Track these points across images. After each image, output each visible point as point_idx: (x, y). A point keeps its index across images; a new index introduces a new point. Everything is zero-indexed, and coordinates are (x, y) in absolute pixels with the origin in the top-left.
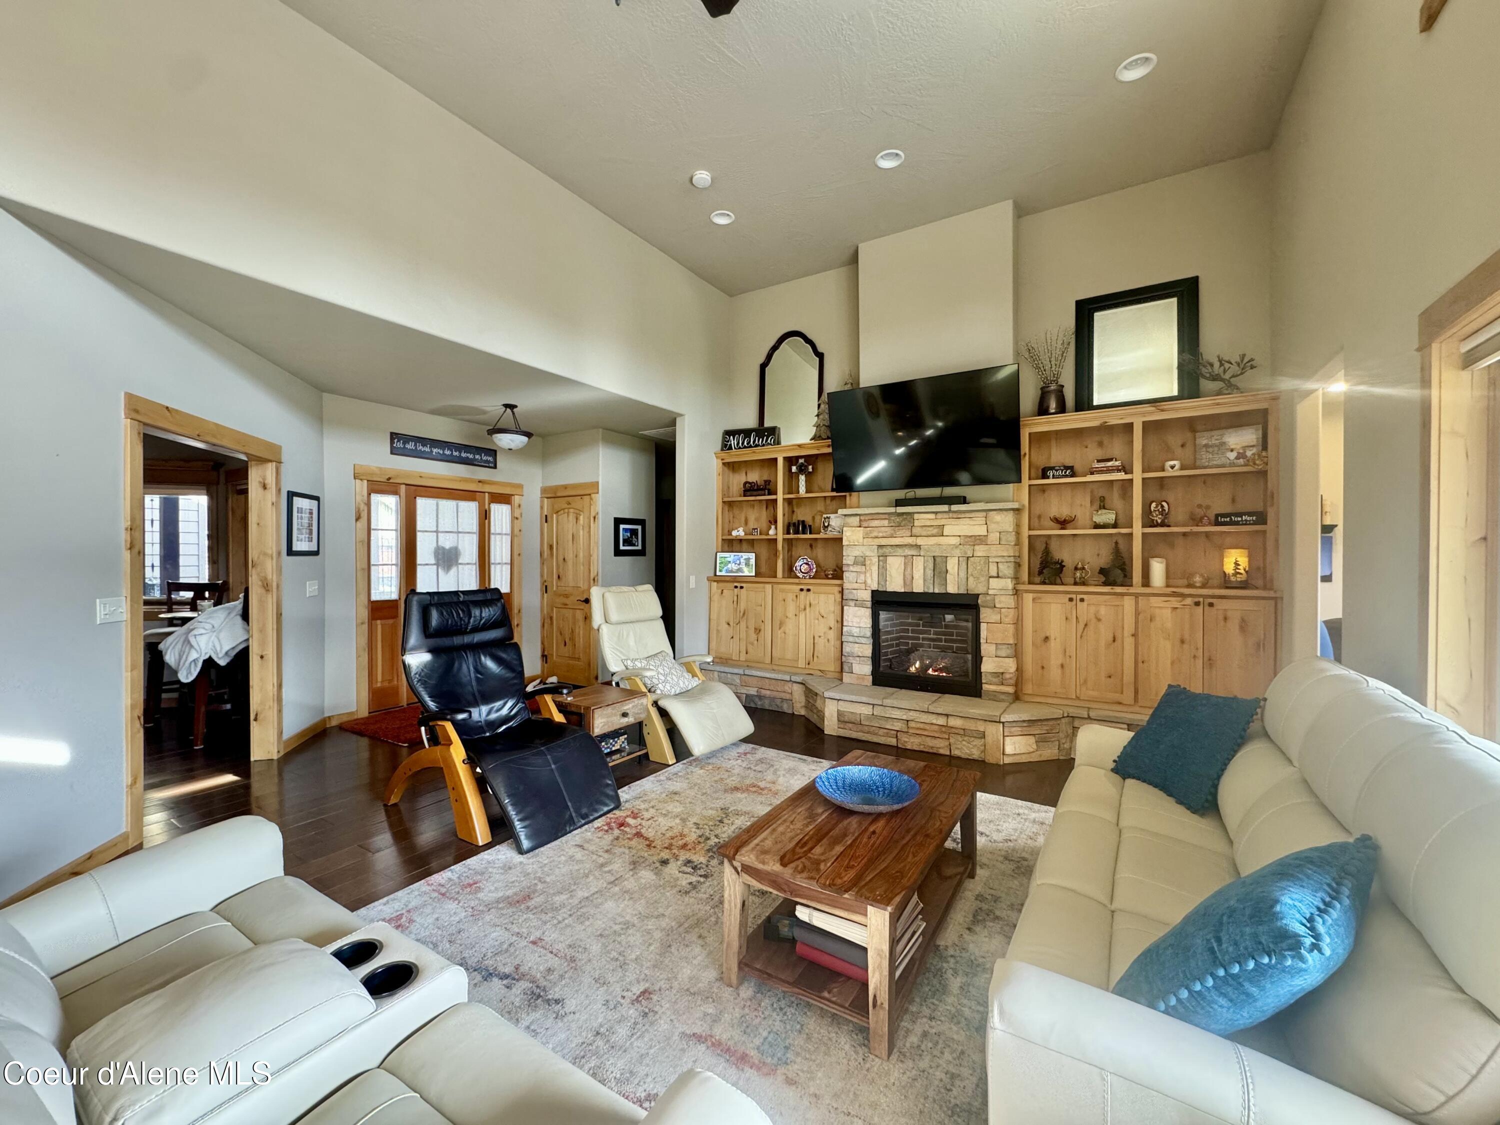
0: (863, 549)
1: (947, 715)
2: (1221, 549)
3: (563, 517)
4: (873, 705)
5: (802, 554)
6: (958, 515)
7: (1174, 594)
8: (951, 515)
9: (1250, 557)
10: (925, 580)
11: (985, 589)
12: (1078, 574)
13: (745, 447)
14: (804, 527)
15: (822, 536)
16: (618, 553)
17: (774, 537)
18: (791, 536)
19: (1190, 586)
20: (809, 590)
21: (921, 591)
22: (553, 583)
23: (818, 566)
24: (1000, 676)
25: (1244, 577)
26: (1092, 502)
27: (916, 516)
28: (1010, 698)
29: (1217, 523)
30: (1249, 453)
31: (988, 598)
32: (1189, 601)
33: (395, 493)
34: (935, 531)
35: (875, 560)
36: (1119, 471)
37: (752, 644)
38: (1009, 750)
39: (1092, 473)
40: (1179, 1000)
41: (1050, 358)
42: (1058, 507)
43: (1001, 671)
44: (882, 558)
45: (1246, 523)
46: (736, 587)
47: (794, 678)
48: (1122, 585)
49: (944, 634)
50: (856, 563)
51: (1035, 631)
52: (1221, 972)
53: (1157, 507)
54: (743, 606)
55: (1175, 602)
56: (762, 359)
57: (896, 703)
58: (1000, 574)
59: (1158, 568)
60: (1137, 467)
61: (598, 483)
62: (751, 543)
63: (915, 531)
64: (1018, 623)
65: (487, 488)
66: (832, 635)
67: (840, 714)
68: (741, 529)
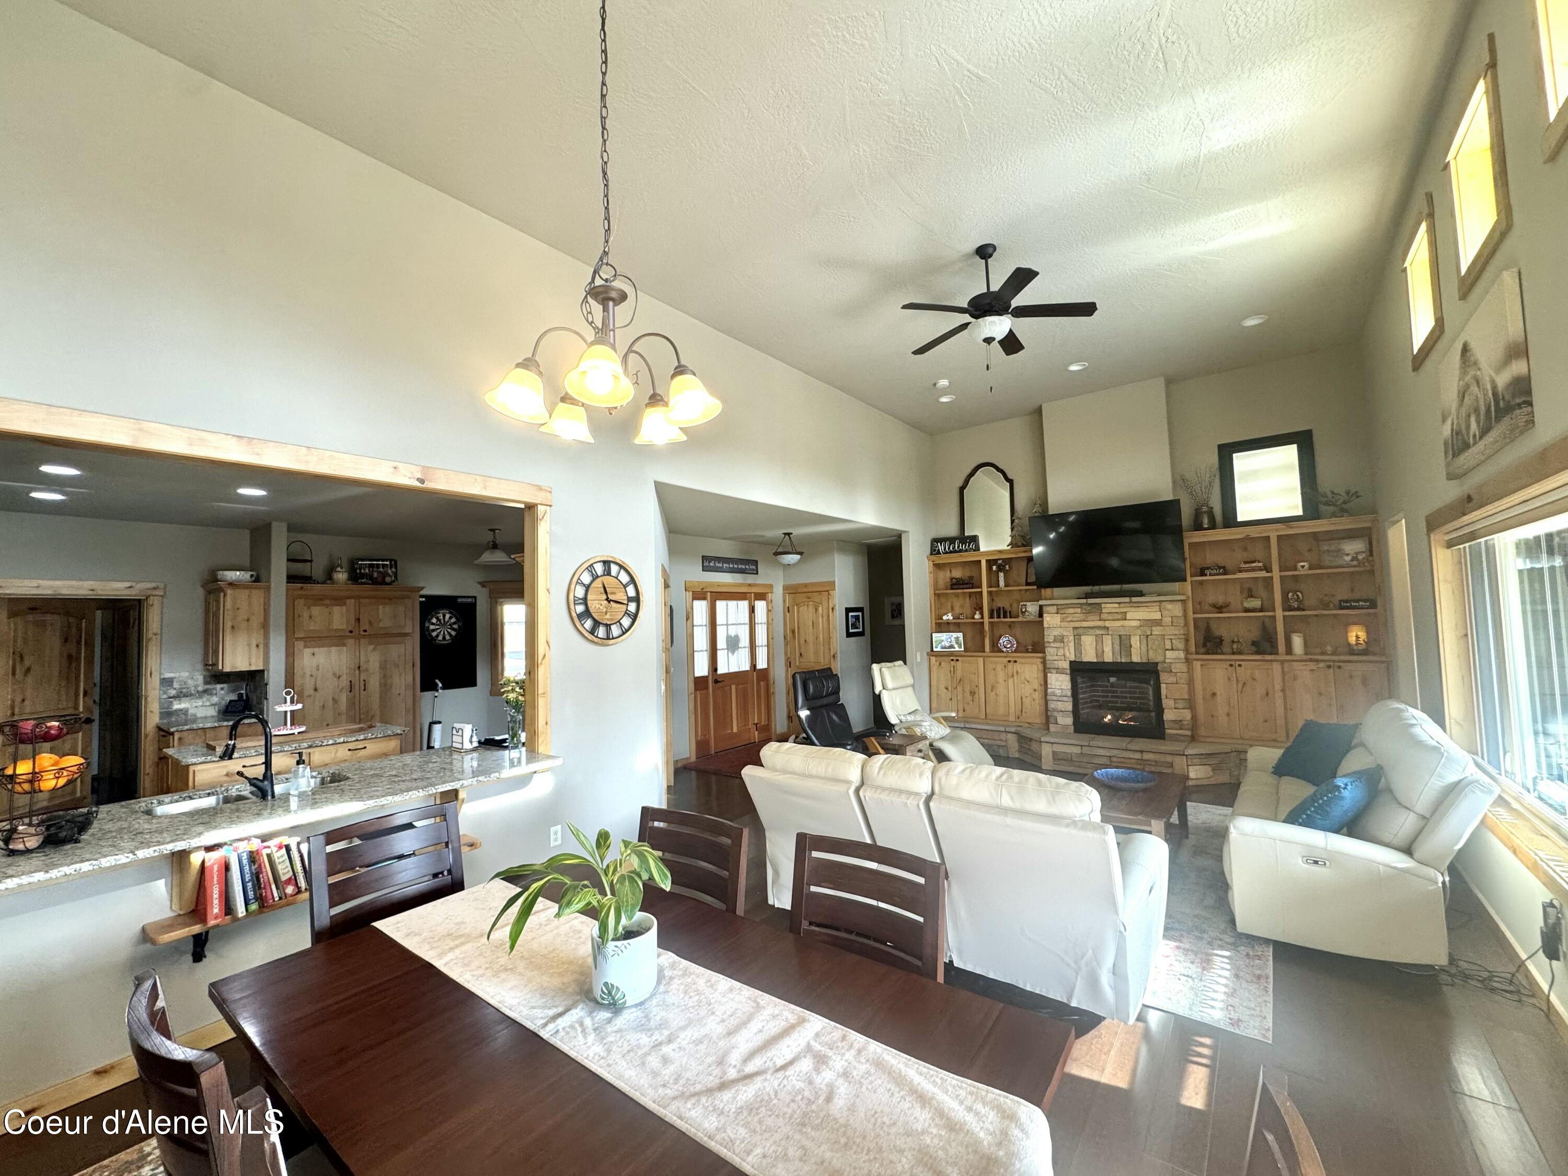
0: (1062, 630)
1: (1142, 752)
2: (1346, 625)
3: (803, 609)
4: (1082, 746)
5: (1002, 633)
6: (1138, 605)
7: (1311, 660)
8: (1132, 605)
9: (1368, 633)
10: (1113, 653)
11: (1163, 659)
12: (1235, 646)
13: (951, 552)
14: (1005, 613)
15: (1020, 619)
16: (849, 635)
17: (981, 620)
18: (996, 620)
19: (1323, 653)
20: (1015, 662)
21: (1111, 661)
22: (795, 659)
23: (1018, 642)
24: (1179, 723)
25: (1364, 647)
26: (1241, 592)
27: (1103, 606)
28: (1188, 739)
29: (1342, 608)
30: (1360, 557)
31: (1165, 665)
32: (1322, 665)
33: (704, 599)
34: (1119, 616)
35: (1072, 638)
36: (1261, 570)
37: (968, 704)
38: (1192, 775)
39: (1240, 572)
40: (1303, 819)
41: (1201, 487)
42: (1214, 596)
43: (1180, 719)
44: (1078, 638)
45: (1362, 608)
46: (953, 660)
47: (1007, 729)
48: (1271, 654)
49: (1130, 692)
50: (1055, 641)
51: (1204, 690)
52: (1316, 804)
53: (1293, 596)
54: (959, 674)
55: (1312, 666)
56: (960, 483)
57: (1100, 744)
58: (1174, 648)
59: (1297, 642)
60: (1275, 567)
61: (834, 582)
62: (958, 625)
63: (1103, 616)
64: (1191, 682)
65: (754, 590)
66: (1037, 695)
67: (1054, 753)
68: (950, 615)
